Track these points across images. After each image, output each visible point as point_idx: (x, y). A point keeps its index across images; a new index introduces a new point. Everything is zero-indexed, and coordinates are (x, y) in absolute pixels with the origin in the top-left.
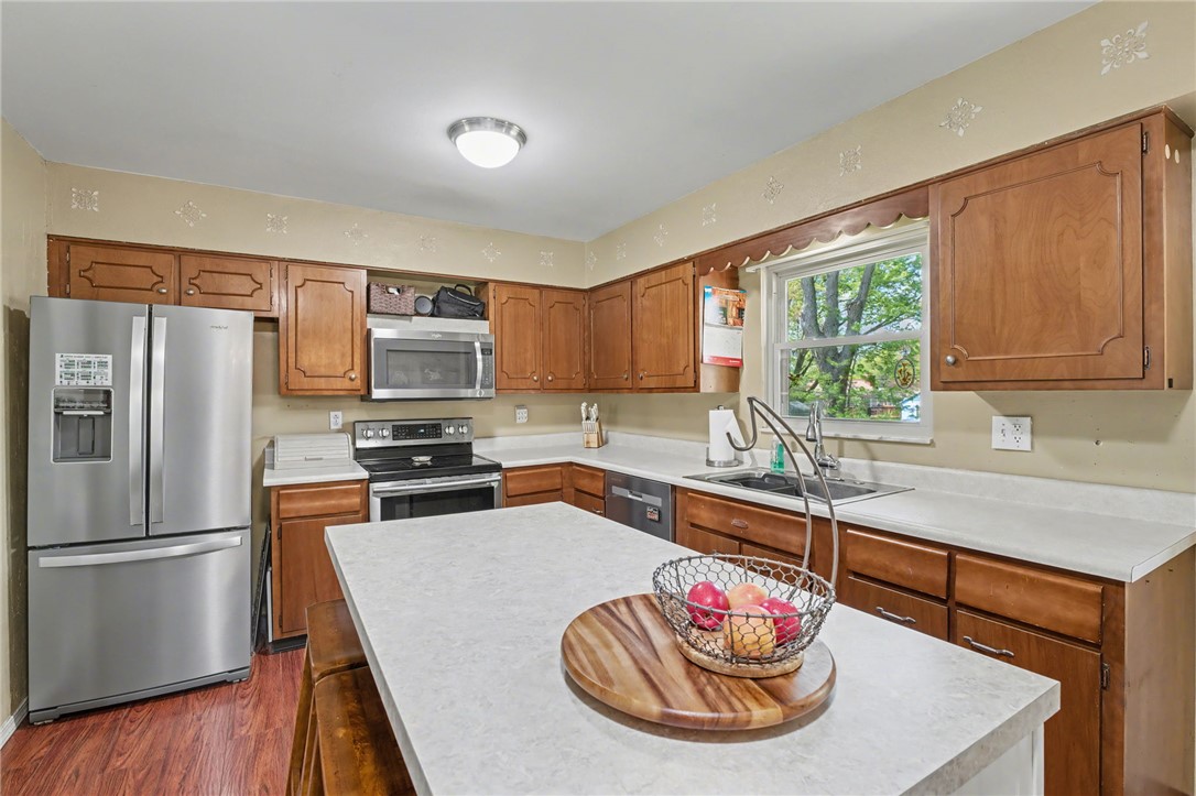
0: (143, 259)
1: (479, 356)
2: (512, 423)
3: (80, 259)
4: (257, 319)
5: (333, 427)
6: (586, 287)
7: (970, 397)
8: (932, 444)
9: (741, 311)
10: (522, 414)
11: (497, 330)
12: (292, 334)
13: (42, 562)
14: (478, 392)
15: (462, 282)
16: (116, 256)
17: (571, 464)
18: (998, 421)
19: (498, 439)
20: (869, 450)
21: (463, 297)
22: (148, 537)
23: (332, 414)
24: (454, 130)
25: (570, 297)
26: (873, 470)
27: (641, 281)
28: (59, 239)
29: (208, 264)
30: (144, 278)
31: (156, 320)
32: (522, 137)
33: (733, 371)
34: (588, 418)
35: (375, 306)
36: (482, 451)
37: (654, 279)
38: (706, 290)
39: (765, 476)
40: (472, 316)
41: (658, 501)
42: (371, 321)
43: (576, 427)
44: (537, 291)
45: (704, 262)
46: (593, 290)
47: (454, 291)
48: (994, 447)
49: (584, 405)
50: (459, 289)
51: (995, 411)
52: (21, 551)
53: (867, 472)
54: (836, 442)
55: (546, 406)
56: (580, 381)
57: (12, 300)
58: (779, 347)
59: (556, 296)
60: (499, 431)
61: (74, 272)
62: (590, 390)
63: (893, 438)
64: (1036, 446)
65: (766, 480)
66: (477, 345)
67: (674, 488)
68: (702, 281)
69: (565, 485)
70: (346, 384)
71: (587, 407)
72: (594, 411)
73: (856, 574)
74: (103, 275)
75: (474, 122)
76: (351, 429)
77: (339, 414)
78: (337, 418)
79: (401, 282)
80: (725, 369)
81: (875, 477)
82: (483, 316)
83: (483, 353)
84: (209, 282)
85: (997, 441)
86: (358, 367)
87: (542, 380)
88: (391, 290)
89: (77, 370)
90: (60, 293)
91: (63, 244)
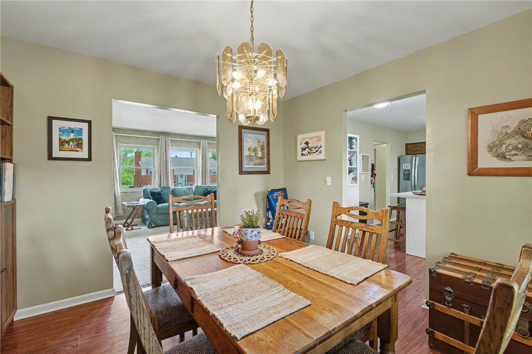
0: (419, 145)
16: (415, 145)
30: (419, 149)
57: (398, 156)
61: (409, 149)
74: (413, 149)
89: (405, 166)
90: (407, 154)
91: (407, 145)
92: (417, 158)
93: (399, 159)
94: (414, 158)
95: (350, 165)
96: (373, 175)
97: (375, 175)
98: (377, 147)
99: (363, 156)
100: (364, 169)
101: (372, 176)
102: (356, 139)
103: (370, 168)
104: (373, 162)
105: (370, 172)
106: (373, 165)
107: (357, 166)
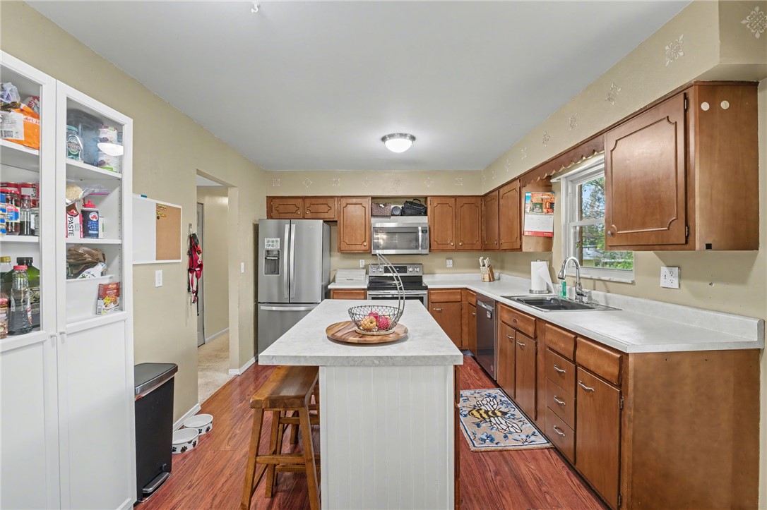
0: (292, 201)
1: (420, 234)
2: (444, 267)
3: (275, 203)
4: (324, 222)
5: (361, 266)
6: (482, 194)
7: (651, 254)
8: (633, 283)
9: (552, 204)
10: (450, 263)
11: (433, 220)
12: (342, 226)
13: (262, 307)
14: (420, 251)
15: (416, 198)
16: (285, 201)
17: (466, 289)
18: (664, 270)
19: (437, 275)
20: (606, 286)
21: (415, 206)
22: (290, 303)
23: (361, 261)
24: (384, 139)
25: (473, 200)
26: (606, 297)
27: (501, 190)
28: (270, 197)
29: (314, 201)
30: (293, 209)
31: (292, 225)
32: (413, 138)
33: (548, 239)
34: (484, 265)
35: (374, 214)
36: (426, 280)
37: (506, 188)
38: (527, 194)
39: (552, 299)
40: (419, 214)
41: (490, 308)
42: (373, 220)
43: (477, 270)
44: (453, 199)
45: (524, 179)
46: (486, 195)
47: (411, 203)
48: (661, 285)
49: (482, 258)
50: (415, 201)
51: (663, 264)
52: (257, 303)
53: (603, 299)
54: (592, 281)
55: (462, 258)
56: (478, 245)
57: (255, 221)
58: (573, 224)
59: (465, 201)
60: (437, 271)
61: (273, 208)
62: (485, 250)
63: (615, 280)
64: (682, 286)
65: (552, 301)
66: (420, 228)
67: (497, 302)
68: (524, 190)
69: (463, 300)
70: (363, 248)
71: (483, 259)
72: (486, 262)
73: (550, 349)
74: (282, 209)
75: (391, 136)
76: (366, 268)
77: (363, 261)
78: (362, 263)
79: (386, 201)
80: (542, 238)
81: (607, 303)
82: (426, 214)
83: (422, 232)
84: (313, 208)
85: (663, 283)
86: (367, 240)
87: (455, 245)
88: (381, 205)
89: (270, 243)
90: (270, 217)
91: (270, 199)
92: (293, 226)
93: (256, 228)
94: (287, 227)
95: (86, 233)
96: (195, 267)
97: (201, 266)
98: (207, 201)
99: (159, 207)
100: (164, 250)
101: (190, 270)
102: (118, 127)
103: (184, 246)
104: (194, 230)
105: (184, 260)
106: (193, 238)
107: (121, 237)
